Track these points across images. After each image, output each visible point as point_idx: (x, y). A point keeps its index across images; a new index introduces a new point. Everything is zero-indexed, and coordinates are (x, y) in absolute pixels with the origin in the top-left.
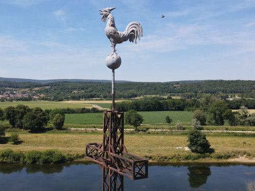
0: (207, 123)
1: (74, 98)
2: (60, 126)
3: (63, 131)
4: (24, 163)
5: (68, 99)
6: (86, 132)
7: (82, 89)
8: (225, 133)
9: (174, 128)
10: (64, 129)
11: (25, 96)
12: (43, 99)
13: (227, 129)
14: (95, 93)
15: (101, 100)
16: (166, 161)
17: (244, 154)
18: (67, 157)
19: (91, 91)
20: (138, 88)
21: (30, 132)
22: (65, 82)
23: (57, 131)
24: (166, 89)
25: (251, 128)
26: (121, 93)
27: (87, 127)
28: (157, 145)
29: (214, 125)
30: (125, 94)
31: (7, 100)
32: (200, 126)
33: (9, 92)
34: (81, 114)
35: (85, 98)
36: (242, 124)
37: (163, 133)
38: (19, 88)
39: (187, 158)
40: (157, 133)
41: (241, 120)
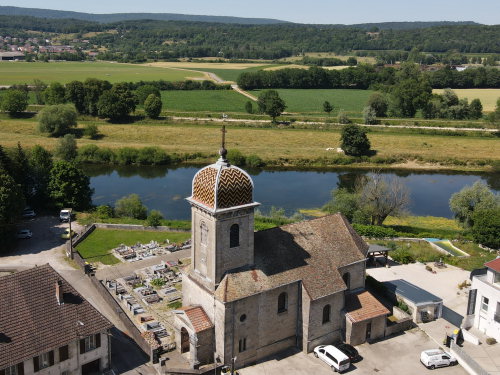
0: (388, 113)
1: (167, 57)
2: (155, 114)
3: (160, 121)
4: (116, 163)
5: (156, 58)
6: (197, 124)
7: (183, 37)
8: (408, 130)
9: (335, 121)
10: (163, 119)
11: (70, 50)
12: (108, 58)
13: (416, 124)
14: (209, 46)
15: (221, 61)
16: (307, 165)
17: (416, 158)
18: (173, 157)
19: (201, 43)
20: (295, 38)
21: (109, 122)
22: (148, 21)
23: (151, 121)
24: (350, 42)
25: (453, 122)
26: (261, 48)
27: (197, 116)
28: (301, 145)
29: (399, 116)
30: (268, 50)
31: (37, 59)
32: (375, 118)
33: (35, 41)
34: (185, 92)
35: (189, 56)
36: (443, 117)
37: (315, 128)
38: (53, 31)
39: (336, 162)
40: (306, 128)
41: (442, 110)
